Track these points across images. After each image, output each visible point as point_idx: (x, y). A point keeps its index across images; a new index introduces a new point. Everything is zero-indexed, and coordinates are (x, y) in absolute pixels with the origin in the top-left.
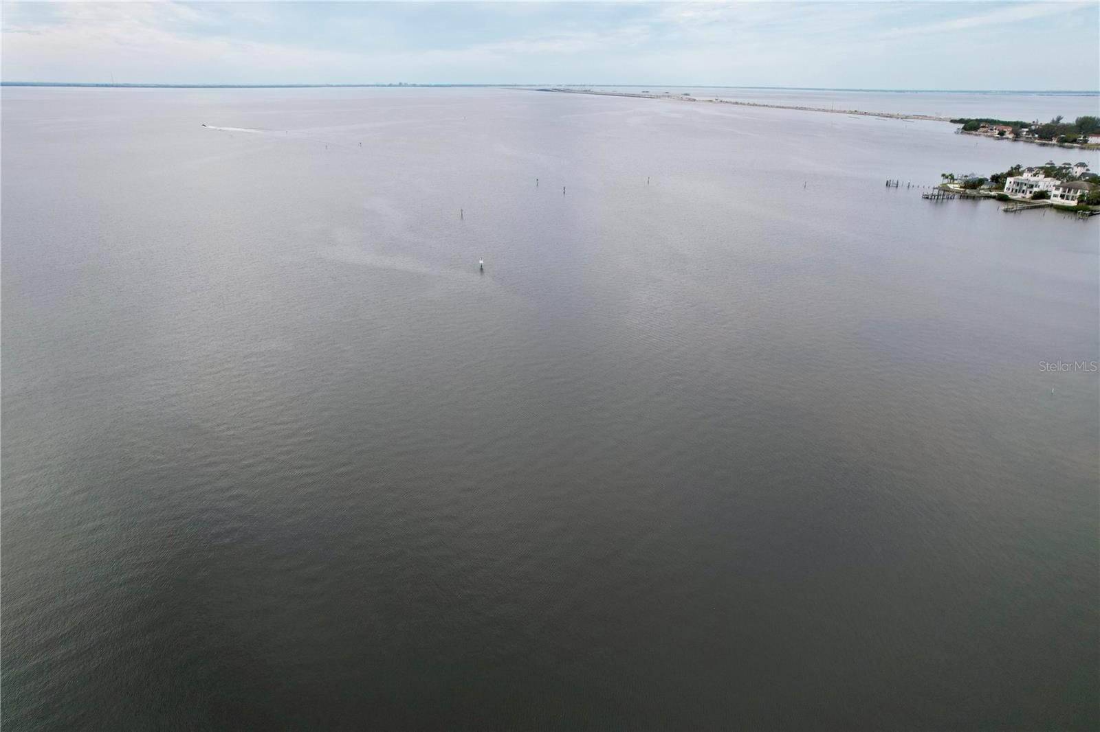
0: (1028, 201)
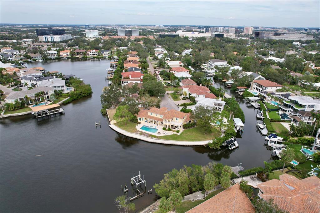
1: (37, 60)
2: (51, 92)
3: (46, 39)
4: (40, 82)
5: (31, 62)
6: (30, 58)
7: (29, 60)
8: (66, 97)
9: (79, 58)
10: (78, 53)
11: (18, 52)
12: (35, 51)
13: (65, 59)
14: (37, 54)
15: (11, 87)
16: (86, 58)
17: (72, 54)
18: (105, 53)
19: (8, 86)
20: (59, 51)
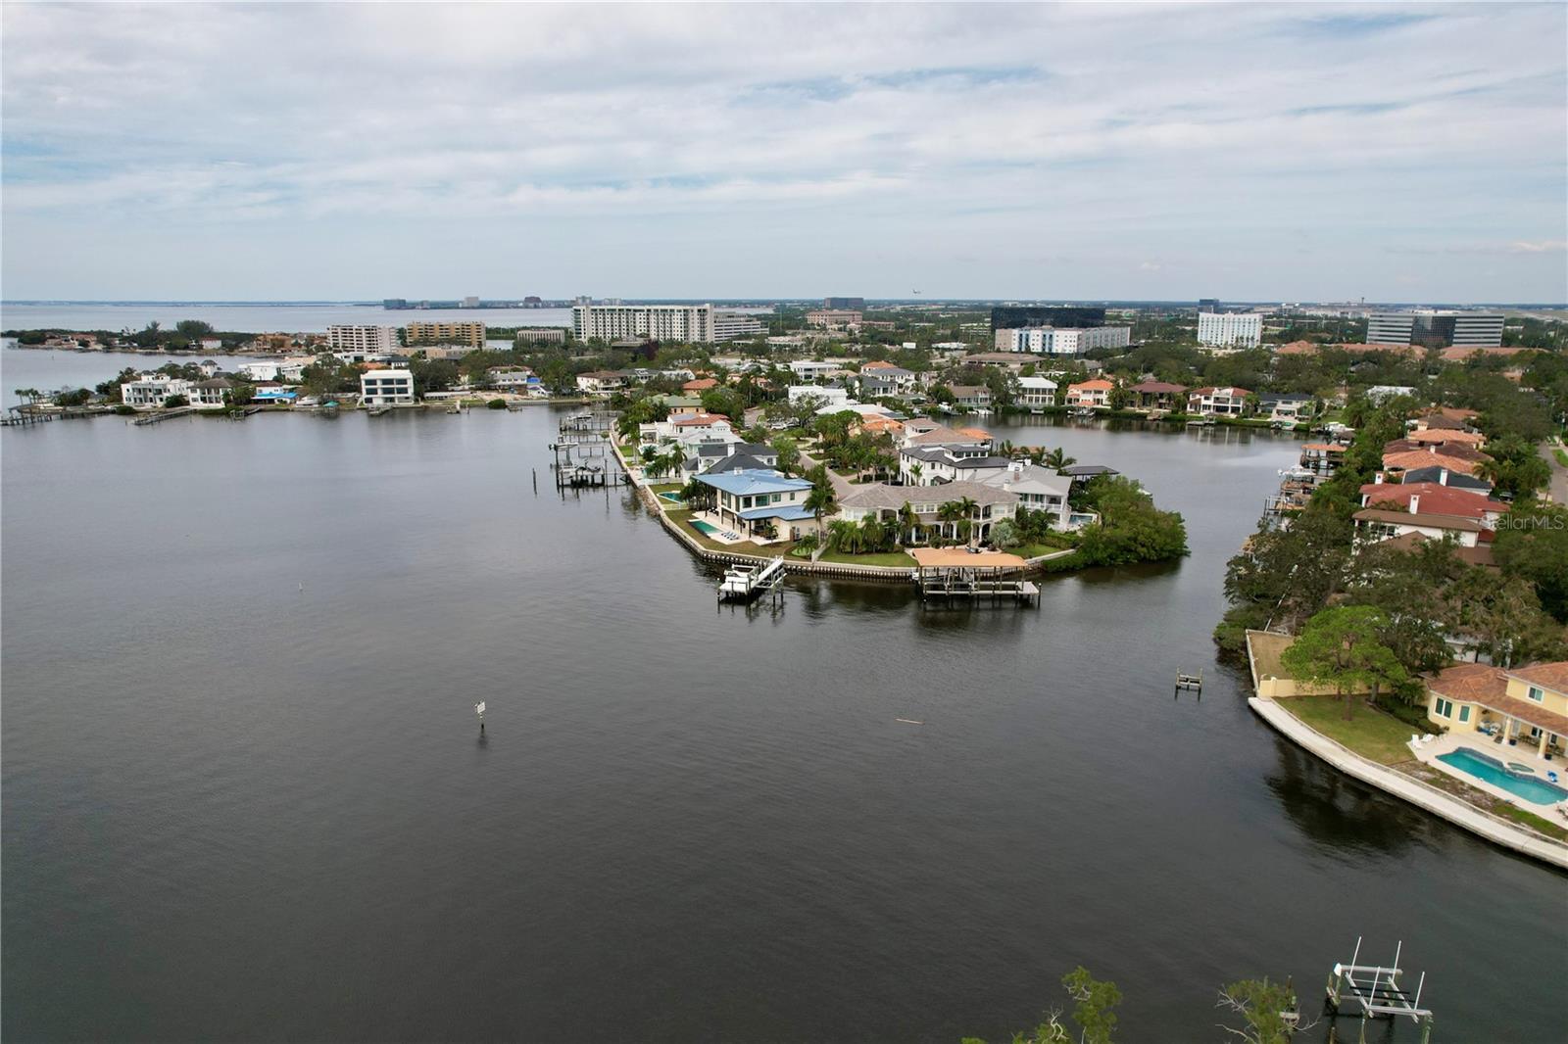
0: (163, 410)
1: (971, 409)
2: (1002, 513)
3: (1024, 340)
4: (968, 473)
5: (947, 415)
6: (950, 400)
7: (944, 407)
8: (1063, 544)
9: (1149, 418)
10: (1147, 398)
11: (912, 377)
12: (971, 376)
13: (1084, 416)
14: (976, 388)
15: (861, 480)
16: (1183, 420)
17: (1119, 399)
18: (1280, 406)
19: (854, 477)
20: (1063, 384)
